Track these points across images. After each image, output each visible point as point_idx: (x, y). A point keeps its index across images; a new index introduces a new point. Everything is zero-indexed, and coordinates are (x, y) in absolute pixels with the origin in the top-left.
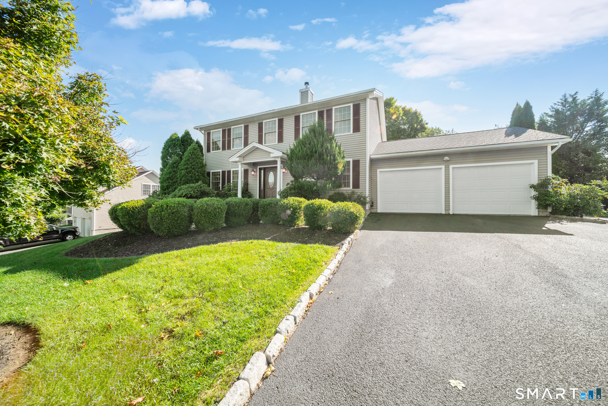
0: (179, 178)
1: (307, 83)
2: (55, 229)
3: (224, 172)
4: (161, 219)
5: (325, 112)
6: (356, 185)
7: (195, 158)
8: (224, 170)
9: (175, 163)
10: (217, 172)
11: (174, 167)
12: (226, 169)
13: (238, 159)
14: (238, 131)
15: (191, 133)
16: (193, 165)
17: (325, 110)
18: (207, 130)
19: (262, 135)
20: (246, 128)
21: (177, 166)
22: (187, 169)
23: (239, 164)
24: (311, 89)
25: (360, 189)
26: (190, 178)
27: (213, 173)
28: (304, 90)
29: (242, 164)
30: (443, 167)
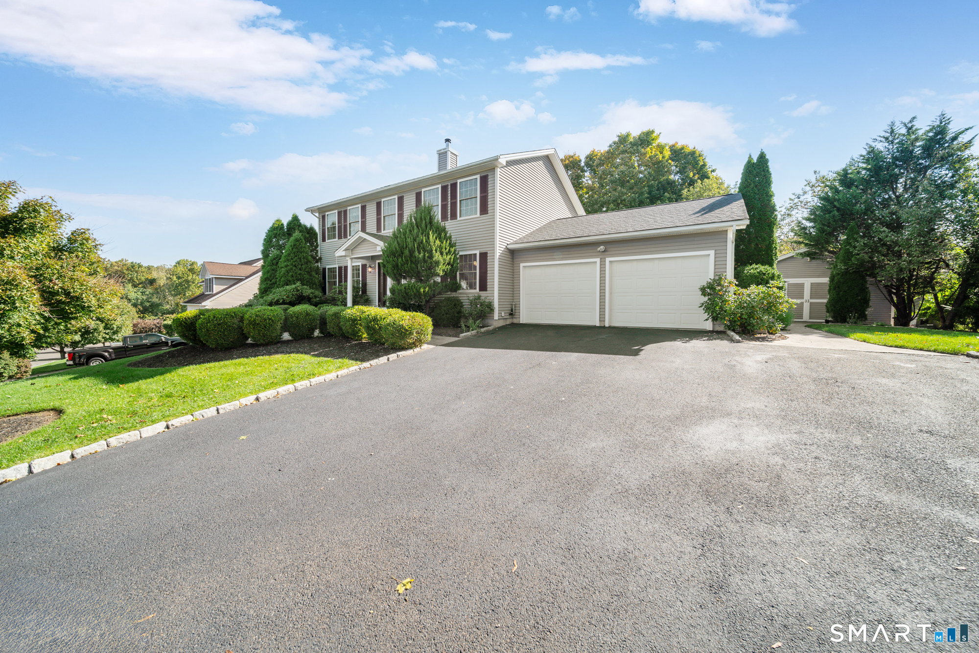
0: (279, 279)
1: (448, 140)
2: (164, 340)
3: (340, 268)
4: (207, 330)
5: (449, 187)
6: (483, 287)
7: (297, 252)
8: (341, 265)
9: (274, 259)
10: (334, 268)
11: (273, 264)
12: (343, 265)
13: (343, 253)
14: (354, 213)
15: (300, 218)
16: (294, 262)
17: (449, 184)
18: (322, 212)
19: (381, 218)
20: (364, 208)
21: (277, 263)
22: (287, 266)
23: (348, 258)
24: (452, 148)
25: (488, 292)
26: (290, 279)
27: (328, 269)
28: (443, 151)
29: (352, 259)
30: (598, 260)
